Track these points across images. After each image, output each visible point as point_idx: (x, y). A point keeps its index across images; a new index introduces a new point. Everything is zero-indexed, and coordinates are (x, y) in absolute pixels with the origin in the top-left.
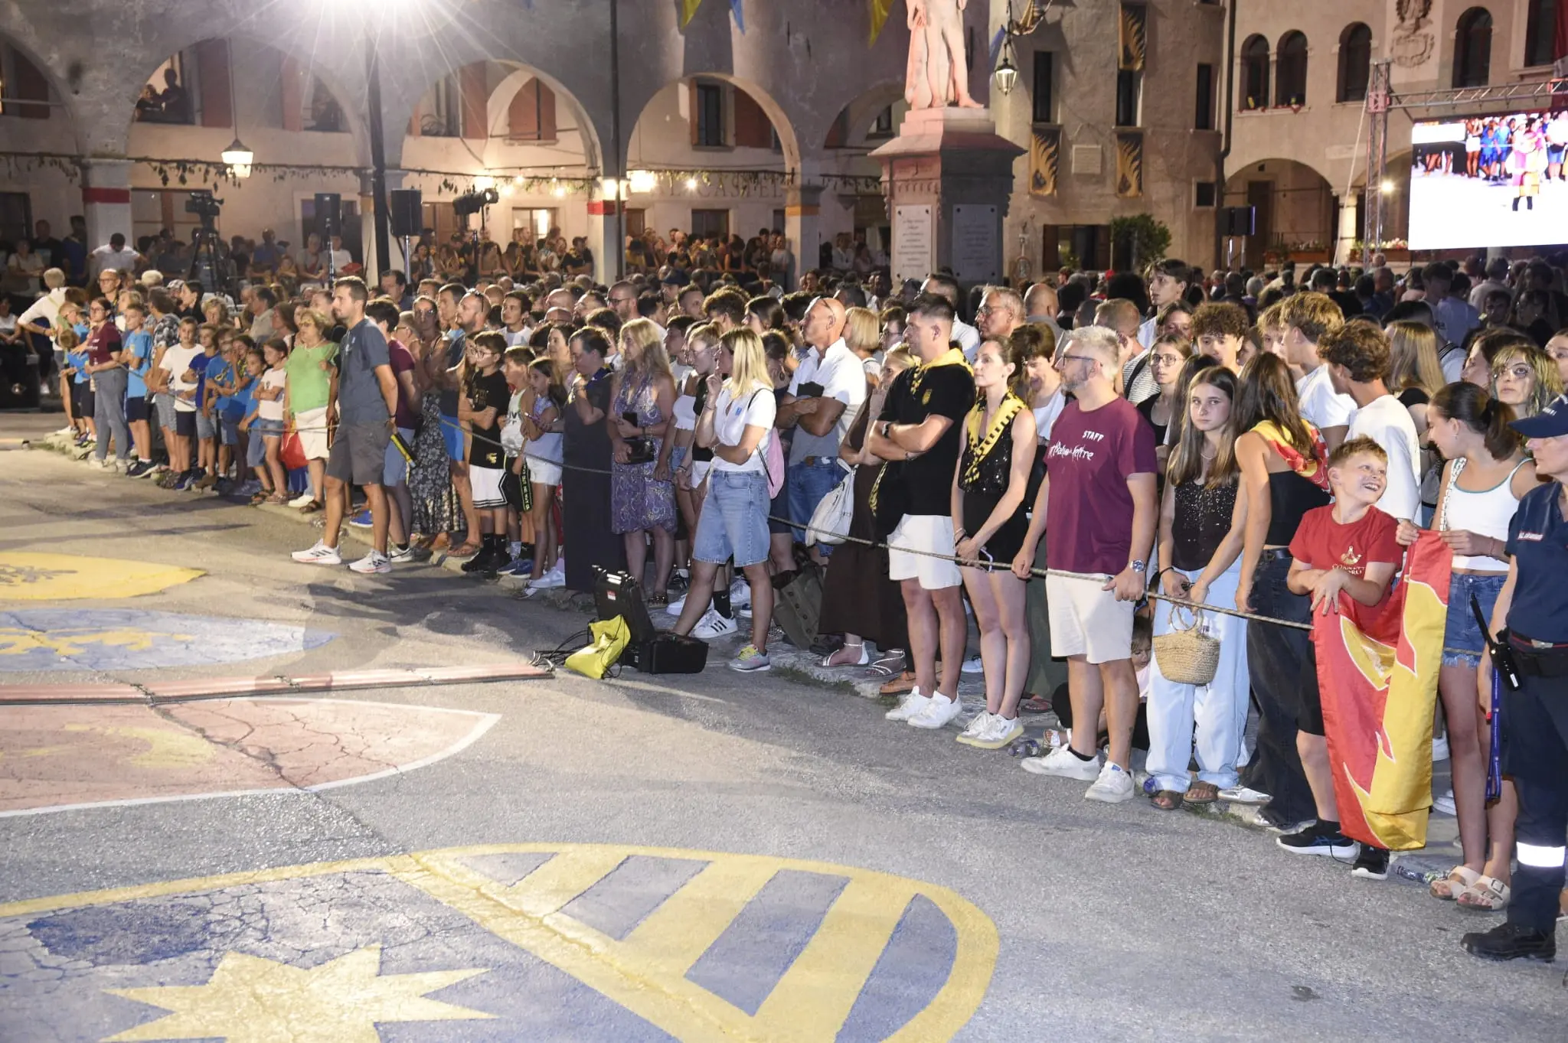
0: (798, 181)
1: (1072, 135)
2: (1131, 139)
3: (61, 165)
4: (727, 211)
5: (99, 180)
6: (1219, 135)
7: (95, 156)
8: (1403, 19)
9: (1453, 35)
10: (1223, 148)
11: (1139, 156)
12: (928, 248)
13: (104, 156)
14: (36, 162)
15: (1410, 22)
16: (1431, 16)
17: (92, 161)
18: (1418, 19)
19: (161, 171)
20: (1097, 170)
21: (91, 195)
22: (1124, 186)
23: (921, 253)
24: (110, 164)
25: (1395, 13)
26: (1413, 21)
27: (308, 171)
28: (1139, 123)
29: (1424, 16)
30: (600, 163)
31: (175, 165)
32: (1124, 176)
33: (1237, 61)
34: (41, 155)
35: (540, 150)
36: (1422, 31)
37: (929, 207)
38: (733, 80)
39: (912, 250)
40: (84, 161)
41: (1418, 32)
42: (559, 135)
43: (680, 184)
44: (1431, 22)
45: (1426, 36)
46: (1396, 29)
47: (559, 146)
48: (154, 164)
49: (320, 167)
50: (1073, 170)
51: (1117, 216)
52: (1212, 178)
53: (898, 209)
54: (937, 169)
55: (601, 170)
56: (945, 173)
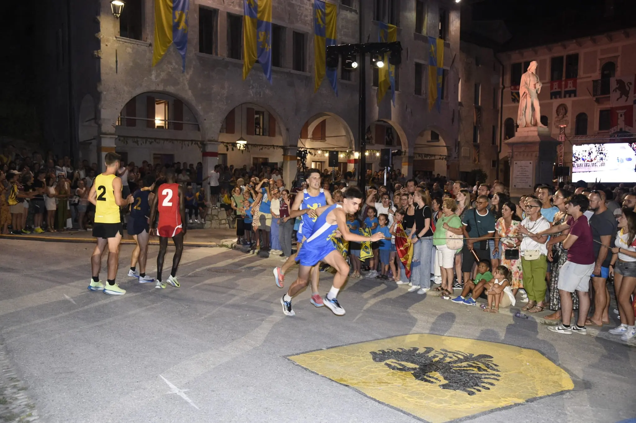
0: (407, 154)
1: (462, 144)
2: (477, 147)
3: (198, 144)
4: (371, 164)
5: (209, 149)
6: (497, 146)
7: (209, 141)
8: (558, 115)
9: (575, 120)
10: (499, 150)
11: (478, 152)
12: (531, 176)
13: (211, 141)
14: (190, 142)
15: (561, 116)
16: (567, 115)
17: (208, 142)
18: (563, 115)
19: (227, 146)
20: (468, 155)
21: (205, 154)
22: (475, 161)
23: (527, 178)
24: (213, 144)
25: (556, 113)
26: (562, 116)
27: (270, 147)
28: (478, 142)
29: (565, 114)
30: (354, 147)
31: (231, 144)
32: (475, 158)
33: (503, 125)
34: (192, 141)
35: (321, 143)
36: (565, 119)
37: (531, 162)
38: (390, 122)
39: (521, 177)
40: (205, 143)
41: (564, 119)
42: (327, 139)
43: (375, 154)
44: (567, 116)
45: (566, 120)
46: (556, 118)
47: (326, 142)
48: (225, 144)
49: (273, 146)
50: (462, 155)
51: (473, 169)
52: (496, 159)
53: (515, 162)
54: (537, 147)
55: (354, 149)
56: (540, 150)
